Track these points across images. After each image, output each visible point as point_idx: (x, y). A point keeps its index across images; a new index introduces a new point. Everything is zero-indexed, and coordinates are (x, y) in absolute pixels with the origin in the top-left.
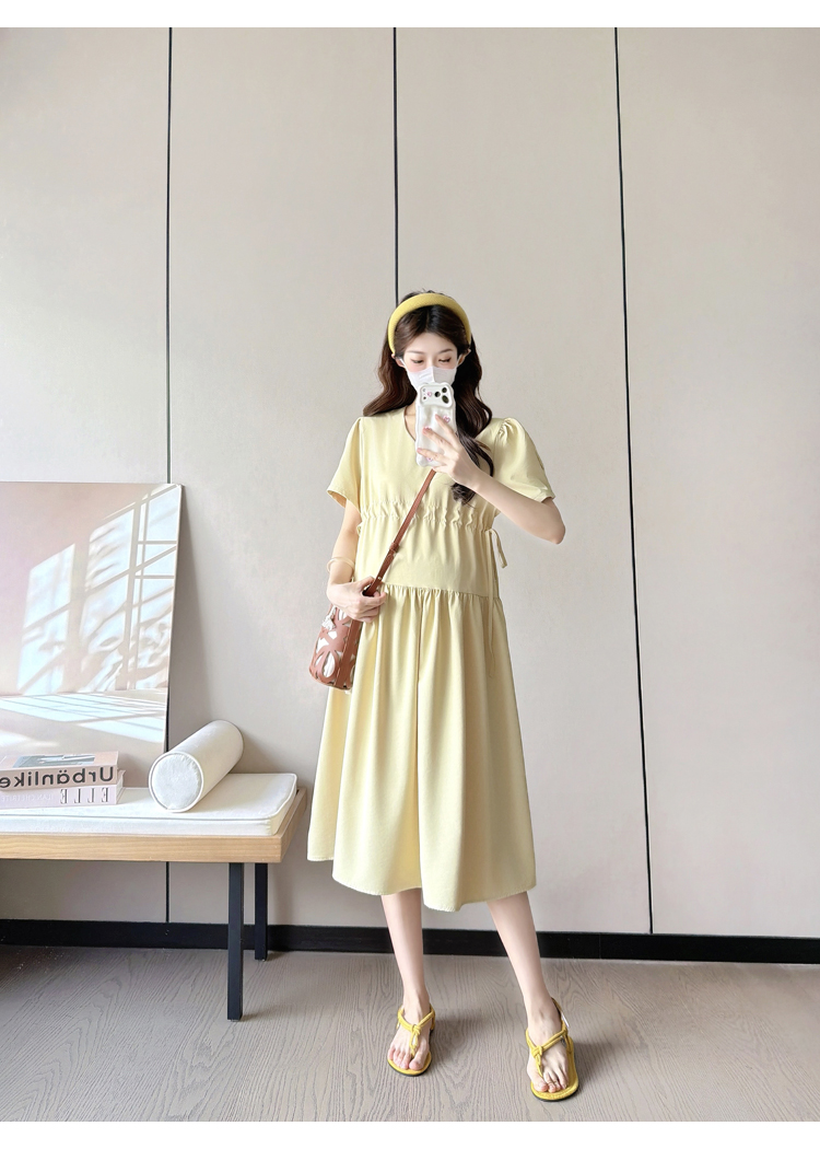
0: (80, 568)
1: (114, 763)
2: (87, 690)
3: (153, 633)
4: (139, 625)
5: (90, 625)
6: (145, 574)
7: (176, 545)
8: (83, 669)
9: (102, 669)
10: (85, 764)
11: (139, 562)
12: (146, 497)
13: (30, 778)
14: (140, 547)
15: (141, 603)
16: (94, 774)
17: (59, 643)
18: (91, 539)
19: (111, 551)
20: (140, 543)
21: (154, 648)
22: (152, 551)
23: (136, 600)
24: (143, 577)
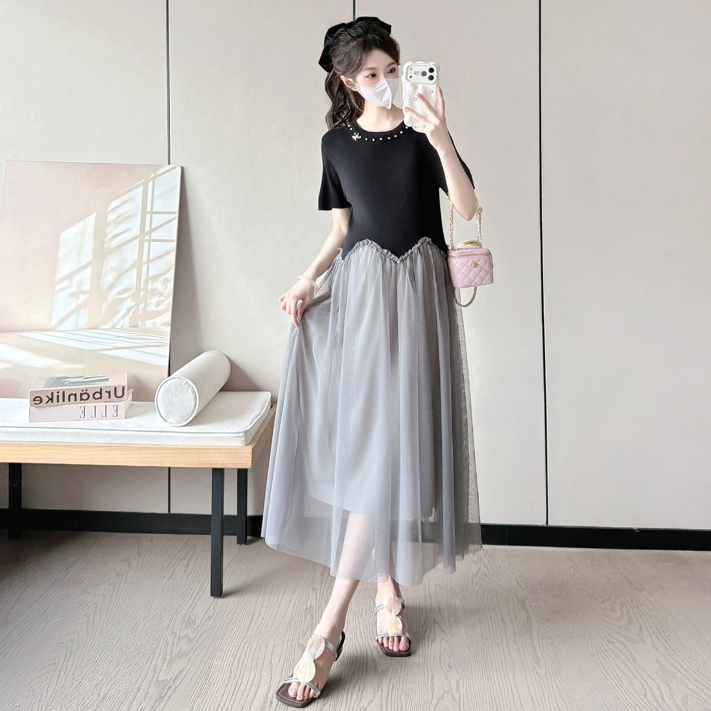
0: (100, 233)
1: (125, 383)
2: (107, 327)
3: (158, 285)
4: (147, 279)
5: (109, 279)
6: (152, 238)
7: (177, 215)
8: (103, 312)
9: (118, 311)
10: (101, 384)
11: (147, 228)
12: (152, 176)
13: (58, 396)
14: (148, 216)
15: (149, 261)
16: (109, 393)
17: (85, 292)
18: (109, 209)
19: (130, 216)
20: (148, 213)
21: (160, 297)
22: (158, 220)
23: (145, 258)
24: (150, 241)
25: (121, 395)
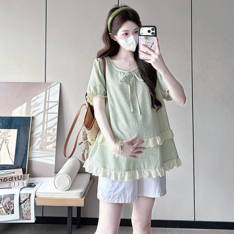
0: (28, 110)
3: (51, 131)
4: (47, 129)
6: (49, 112)
7: (58, 103)
10: (12, 175)
11: (47, 108)
12: (49, 87)
14: (47, 103)
15: (47, 122)
16: (15, 178)
18: (32, 101)
19: (38, 104)
20: (47, 102)
21: (52, 136)
22: (51, 105)
23: (46, 121)
24: (48, 113)
25: (20, 178)
